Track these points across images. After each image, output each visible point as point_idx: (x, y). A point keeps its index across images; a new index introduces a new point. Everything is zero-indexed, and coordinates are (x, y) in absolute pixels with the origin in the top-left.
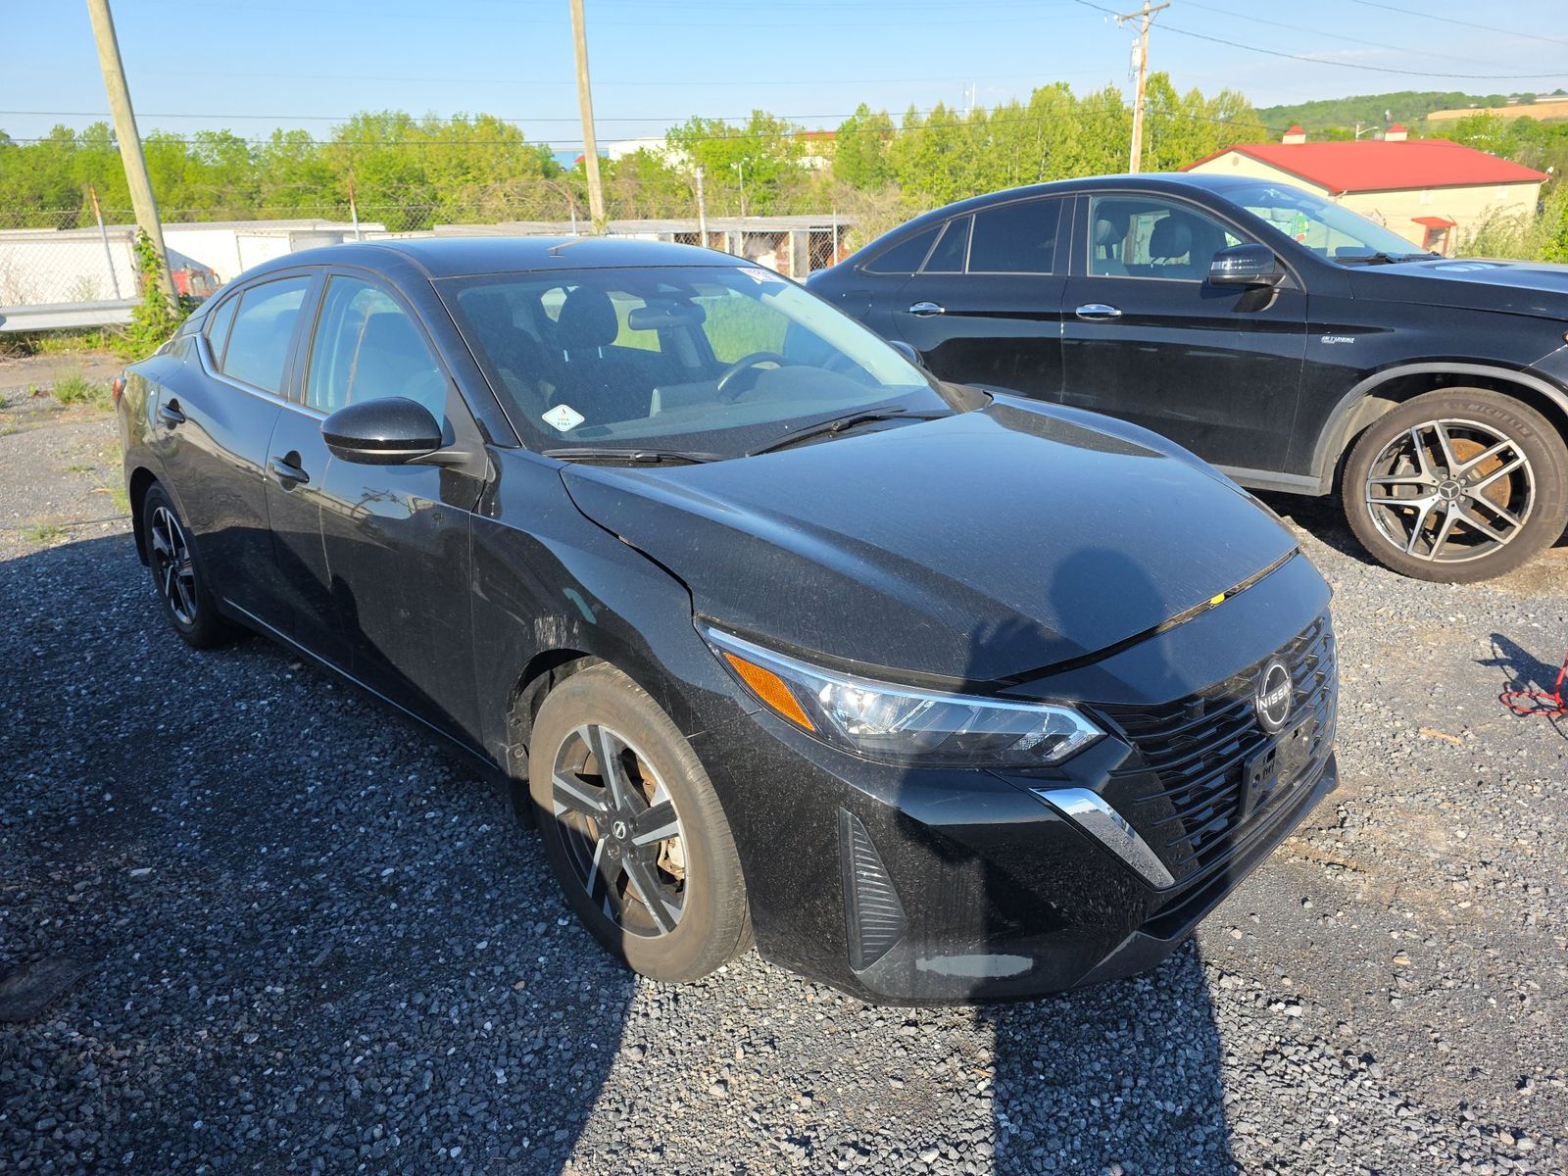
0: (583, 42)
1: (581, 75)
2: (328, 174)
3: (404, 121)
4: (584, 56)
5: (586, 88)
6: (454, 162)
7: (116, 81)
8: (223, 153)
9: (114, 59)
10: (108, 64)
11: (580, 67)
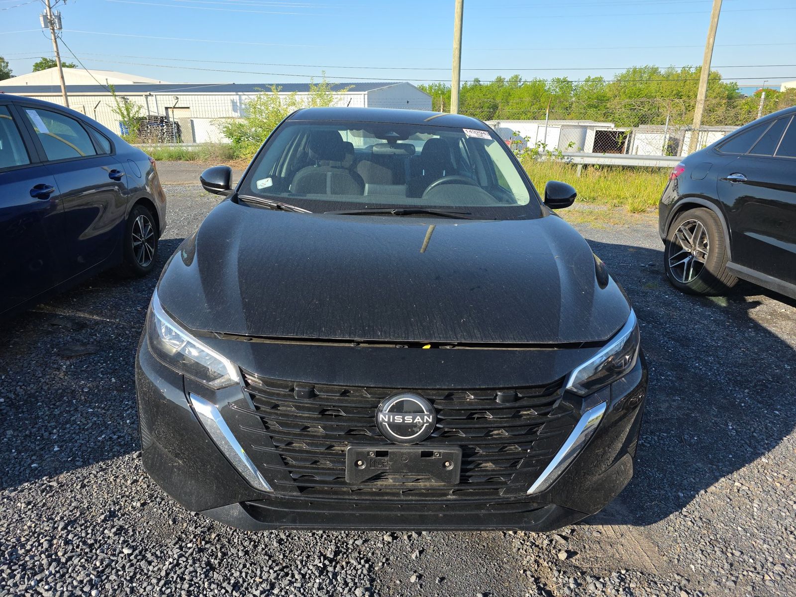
0: (716, 20)
1: (709, 39)
2: (606, 98)
3: (655, 71)
4: (714, 28)
5: (711, 46)
6: (674, 92)
7: (457, 52)
8: (561, 88)
9: (458, 43)
10: (456, 45)
11: (710, 34)
